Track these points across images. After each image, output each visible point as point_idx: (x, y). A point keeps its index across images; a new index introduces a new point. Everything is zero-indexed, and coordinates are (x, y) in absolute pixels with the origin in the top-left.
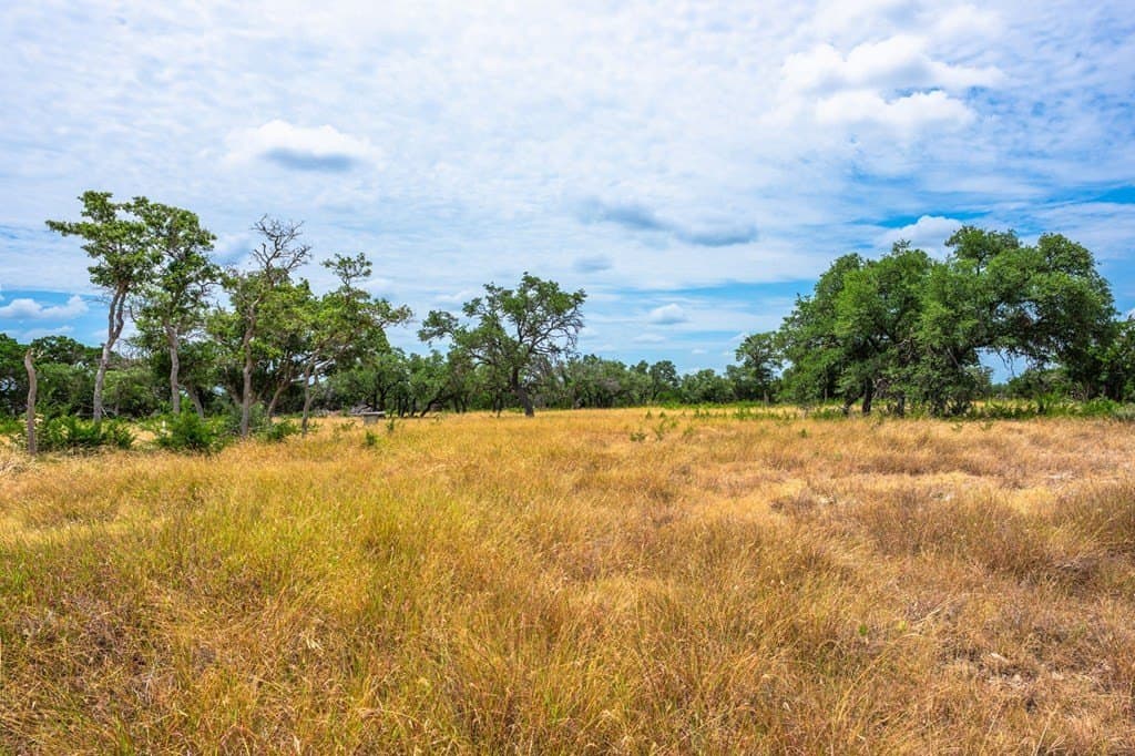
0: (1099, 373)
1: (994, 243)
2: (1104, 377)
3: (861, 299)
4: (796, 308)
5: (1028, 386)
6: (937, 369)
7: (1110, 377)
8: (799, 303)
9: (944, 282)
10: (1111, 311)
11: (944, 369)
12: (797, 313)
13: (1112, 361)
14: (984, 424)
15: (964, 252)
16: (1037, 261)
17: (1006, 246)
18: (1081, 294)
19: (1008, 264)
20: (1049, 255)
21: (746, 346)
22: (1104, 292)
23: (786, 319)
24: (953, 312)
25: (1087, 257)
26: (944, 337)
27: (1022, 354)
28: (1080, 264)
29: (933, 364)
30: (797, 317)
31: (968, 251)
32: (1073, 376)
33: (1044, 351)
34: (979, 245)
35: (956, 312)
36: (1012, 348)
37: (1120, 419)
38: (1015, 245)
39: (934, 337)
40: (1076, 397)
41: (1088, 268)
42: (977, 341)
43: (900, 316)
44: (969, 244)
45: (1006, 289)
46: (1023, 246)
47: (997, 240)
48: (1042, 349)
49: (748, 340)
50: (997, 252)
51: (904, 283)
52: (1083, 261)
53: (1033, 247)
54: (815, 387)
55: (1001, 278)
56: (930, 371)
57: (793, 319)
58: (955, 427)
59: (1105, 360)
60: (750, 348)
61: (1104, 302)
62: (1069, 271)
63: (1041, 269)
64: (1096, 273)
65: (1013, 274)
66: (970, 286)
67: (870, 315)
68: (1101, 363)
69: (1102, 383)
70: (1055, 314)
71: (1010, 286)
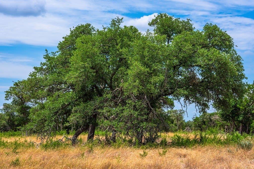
0: (238, 115)
1: (178, 26)
2: (241, 118)
3: (86, 56)
4: (44, 61)
5: (204, 123)
6: (137, 110)
7: (244, 118)
8: (47, 57)
9: (144, 48)
10: (242, 76)
11: (142, 110)
12: (44, 64)
13: (245, 108)
14: (161, 151)
15: (160, 31)
16: (202, 41)
17: (185, 29)
18: (225, 64)
19: (186, 41)
20: (209, 37)
21: (14, 89)
22: (239, 64)
23: (35, 68)
24: (148, 69)
25: (230, 41)
26: (141, 87)
27: (193, 102)
28: (226, 45)
29: (135, 106)
30: (44, 67)
31: (162, 30)
32: (225, 117)
33: (206, 101)
34: (169, 27)
35: (150, 70)
36: (187, 98)
37: (243, 147)
38: (191, 29)
39: (134, 87)
40: (227, 130)
41: (231, 48)
42: (165, 91)
43: (115, 71)
44: (163, 25)
45: (183, 57)
46: (195, 30)
47: (180, 25)
48: (205, 99)
49: (16, 84)
50: (180, 32)
51: (118, 47)
52: (228, 43)
53: (200, 31)
54: (51, 121)
55: (180, 50)
56: (132, 111)
57: (41, 69)
58: (142, 153)
59: (241, 107)
60: (17, 91)
61: (238, 70)
62: (220, 49)
63: (205, 46)
64: (235, 52)
65: (188, 47)
66: (160, 53)
67: (92, 68)
68: (239, 109)
69: (240, 122)
70: (211, 76)
71: (186, 55)
